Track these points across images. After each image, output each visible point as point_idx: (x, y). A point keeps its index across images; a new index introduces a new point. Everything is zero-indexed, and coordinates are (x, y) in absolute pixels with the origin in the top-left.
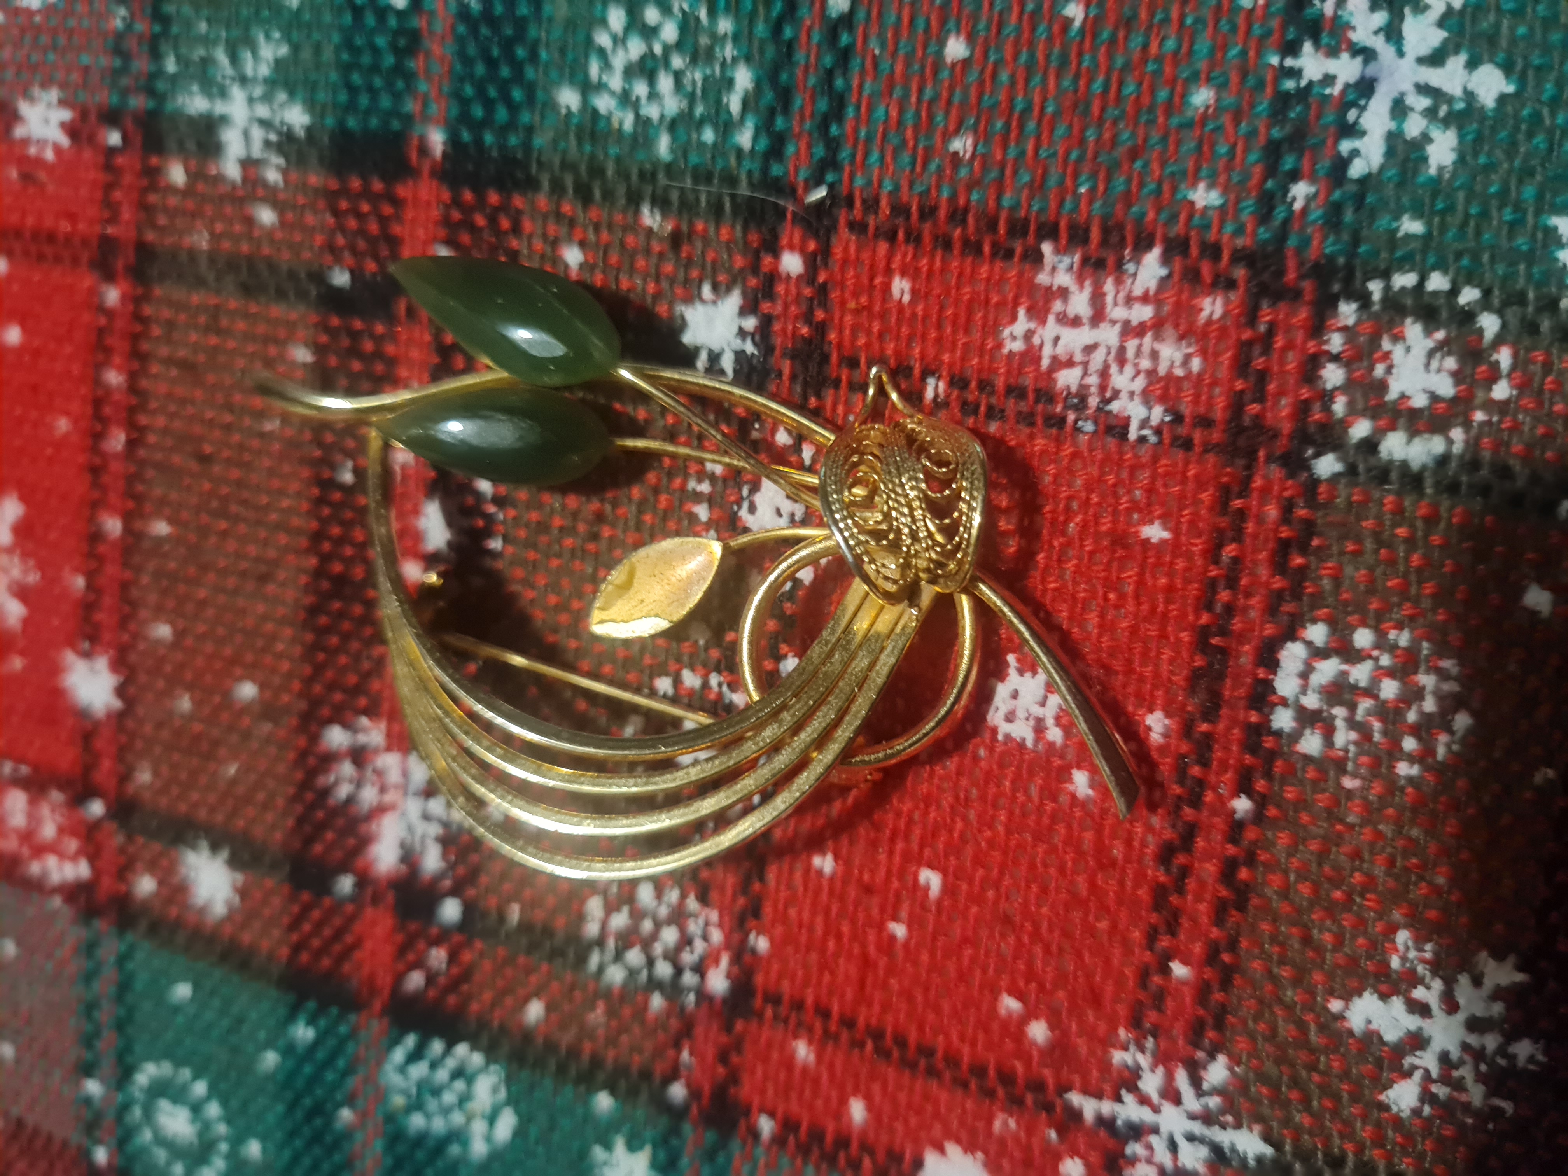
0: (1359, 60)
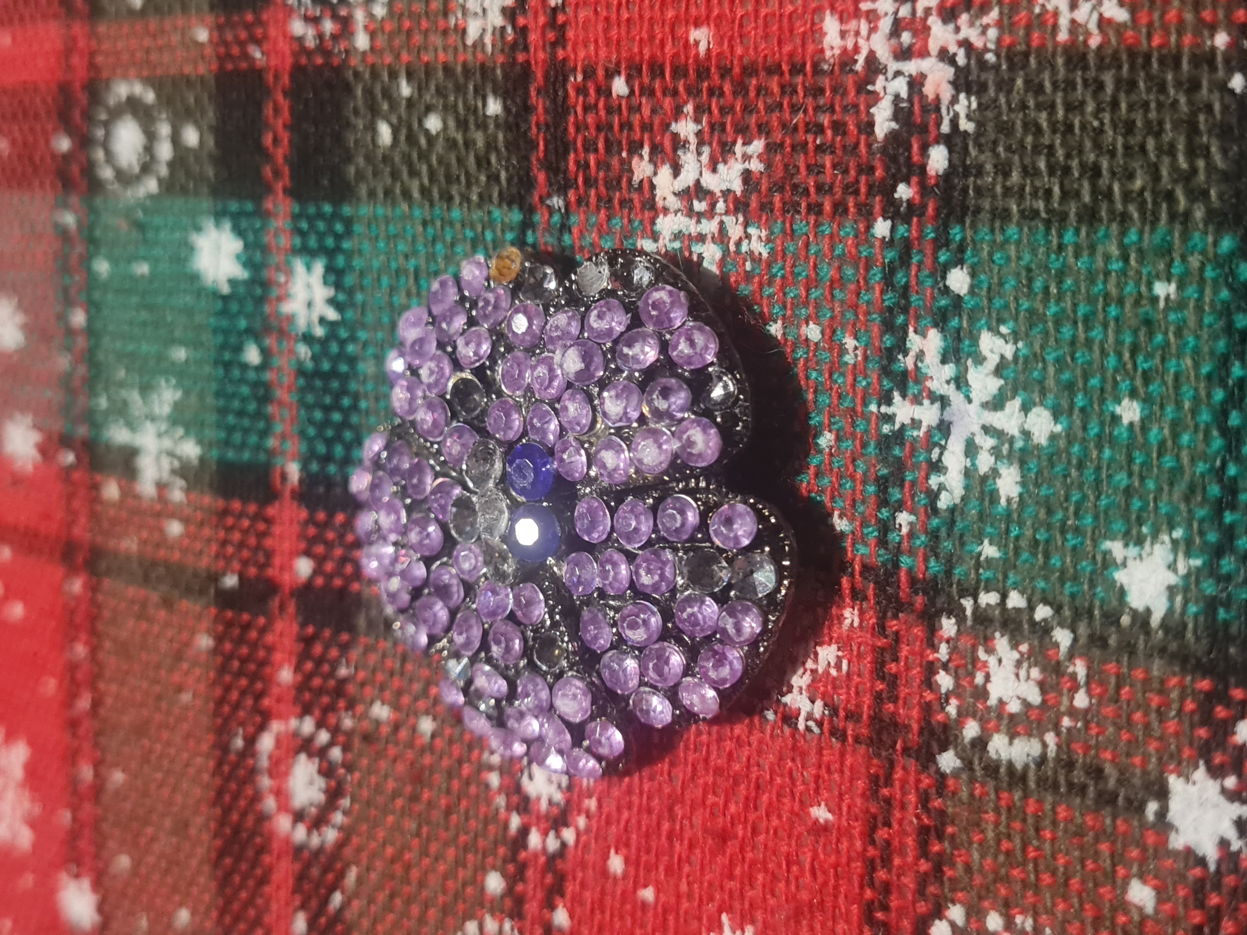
0: (937, 405)
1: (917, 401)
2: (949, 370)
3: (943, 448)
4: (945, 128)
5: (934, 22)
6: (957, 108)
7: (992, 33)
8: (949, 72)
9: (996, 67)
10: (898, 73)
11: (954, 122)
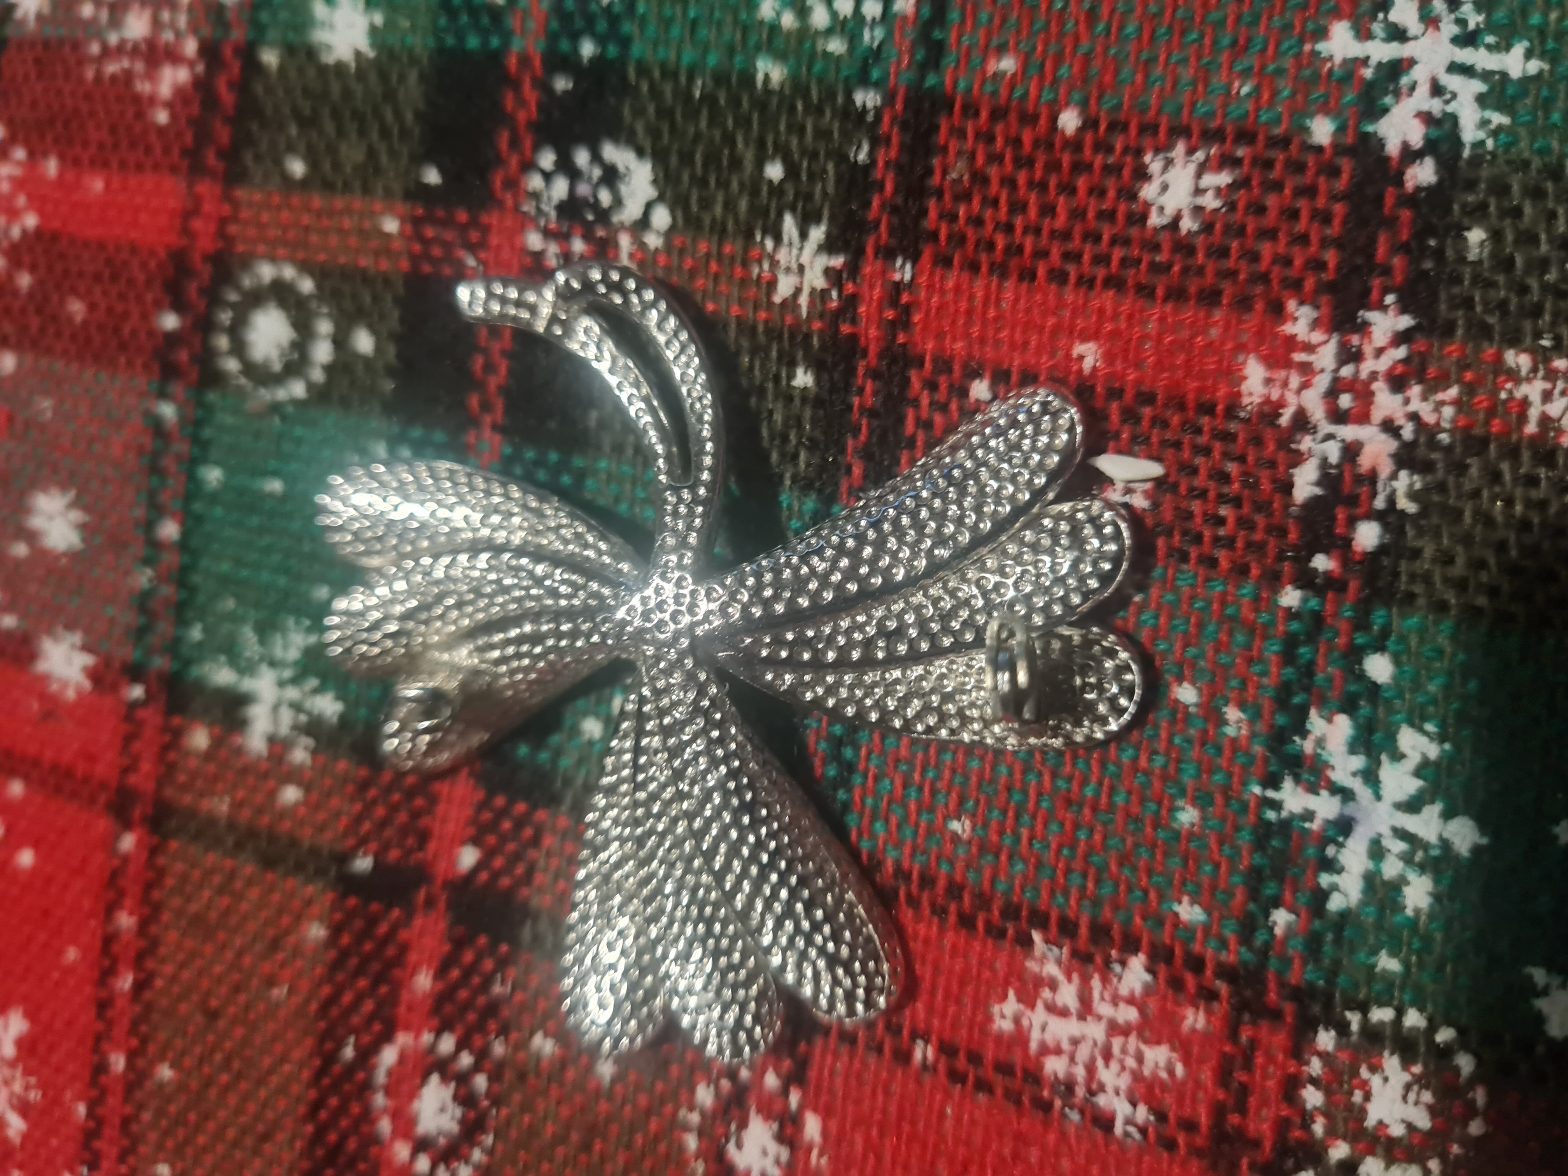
0: (1338, 798)
1: (1313, 789)
2: (1358, 762)
3: (1341, 845)
4: (1380, 503)
5: (1380, 388)
6: (1395, 484)
7: (1448, 412)
8: (1392, 445)
9: (1448, 449)
10: (1330, 437)
11: (1391, 500)
